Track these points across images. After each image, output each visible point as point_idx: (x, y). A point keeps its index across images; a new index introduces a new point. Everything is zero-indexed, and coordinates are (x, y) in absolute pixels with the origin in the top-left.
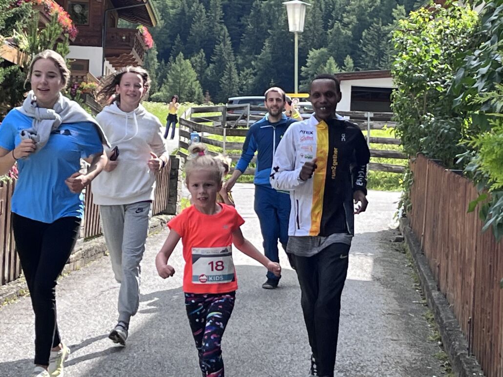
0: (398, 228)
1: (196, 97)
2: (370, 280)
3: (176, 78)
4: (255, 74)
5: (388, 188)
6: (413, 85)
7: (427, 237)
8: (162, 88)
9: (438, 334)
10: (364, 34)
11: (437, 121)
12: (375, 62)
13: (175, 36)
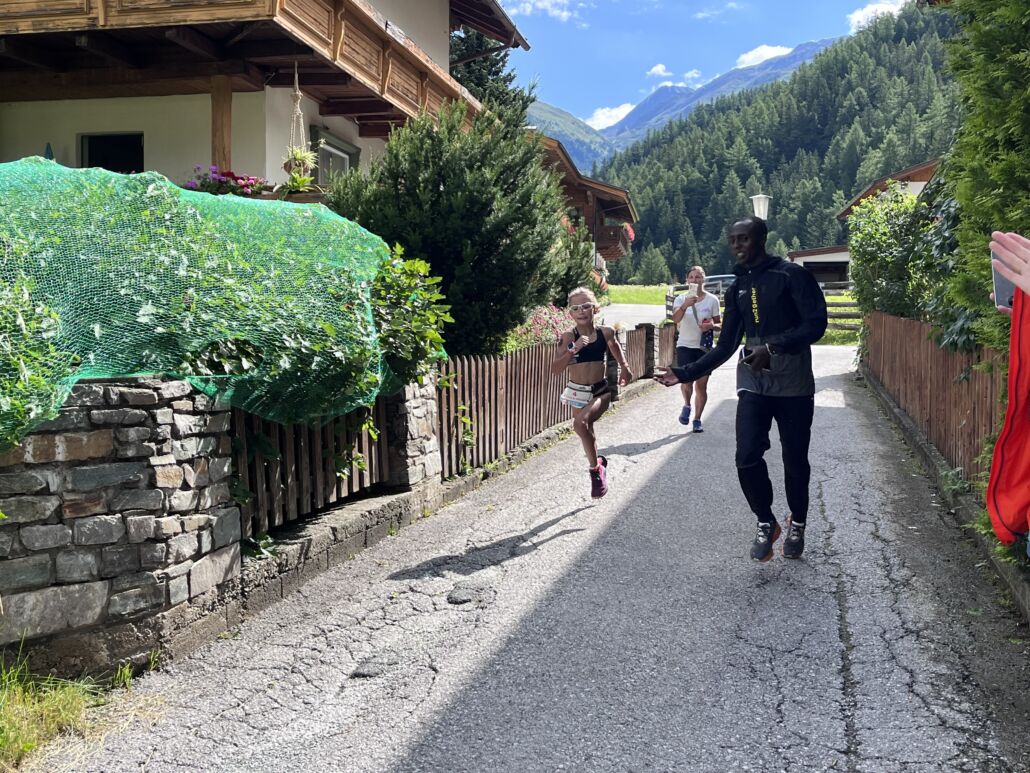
0: (857, 371)
1: (665, 279)
2: (843, 406)
3: (648, 265)
4: (715, 257)
5: (843, 343)
6: (866, 257)
7: (886, 371)
8: (637, 274)
9: (902, 436)
10: (808, 217)
11: (887, 284)
12: (819, 241)
13: (646, 229)
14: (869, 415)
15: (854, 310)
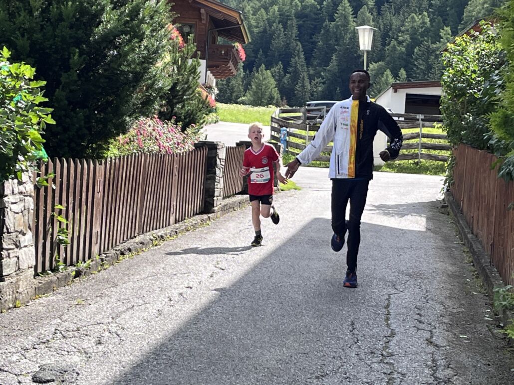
0: (443, 200)
1: (274, 102)
2: (424, 230)
3: (259, 86)
4: (324, 83)
5: (436, 173)
6: (457, 93)
7: (465, 200)
8: (247, 94)
9: (471, 259)
10: (416, 50)
11: (474, 119)
12: (424, 74)
13: (258, 51)
14: (446, 239)
15: (443, 142)
